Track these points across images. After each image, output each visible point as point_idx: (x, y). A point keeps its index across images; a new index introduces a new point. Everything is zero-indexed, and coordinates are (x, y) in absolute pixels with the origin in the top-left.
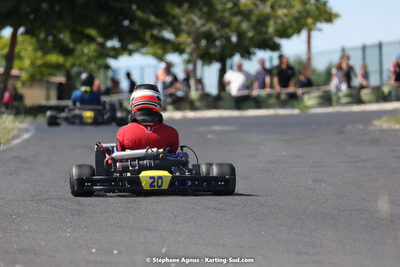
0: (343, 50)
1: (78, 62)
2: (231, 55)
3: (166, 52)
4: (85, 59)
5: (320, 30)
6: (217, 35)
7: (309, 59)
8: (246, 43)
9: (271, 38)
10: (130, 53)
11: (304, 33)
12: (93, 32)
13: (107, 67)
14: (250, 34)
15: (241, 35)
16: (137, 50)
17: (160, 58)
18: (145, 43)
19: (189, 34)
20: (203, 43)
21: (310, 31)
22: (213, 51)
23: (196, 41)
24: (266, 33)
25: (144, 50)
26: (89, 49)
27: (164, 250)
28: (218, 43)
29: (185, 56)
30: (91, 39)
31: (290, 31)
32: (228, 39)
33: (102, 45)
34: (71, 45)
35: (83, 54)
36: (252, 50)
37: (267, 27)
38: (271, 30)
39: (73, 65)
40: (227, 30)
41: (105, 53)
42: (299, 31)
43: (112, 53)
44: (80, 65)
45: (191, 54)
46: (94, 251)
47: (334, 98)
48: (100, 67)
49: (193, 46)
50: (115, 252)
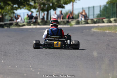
0: (83, 8)
1: (5, 11)
2: (50, 10)
3: (31, 8)
4: (7, 10)
5: (76, 2)
6: (46, 3)
7: (73, 11)
8: (54, 6)
9: (62, 5)
10: (21, 9)
11: (71, 3)
12: (10, 3)
13: (14, 13)
14: (56, 3)
15: (53, 4)
16: (23, 8)
17: (29, 10)
18: (25, 6)
19: (38, 3)
20: (42, 6)
21: (73, 2)
22: (45, 8)
23: (40, 5)
24: (60, 3)
25: (25, 8)
26: (9, 8)
27: (30, 66)
28: (46, 6)
29: (37, 10)
30: (9, 5)
31: (67, 3)
32: (49, 5)
33: (12, 6)
34: (3, 6)
35: (7, 9)
36: (56, 8)
37: (61, 1)
38: (62, 2)
39: (4, 12)
40: (49, 2)
41: (13, 9)
42: (70, 3)
43: (15, 9)
44: (6, 12)
45: (38, 9)
46: (10, 66)
47: (80, 22)
48: (12, 13)
49: (39, 7)
50: (16, 67)
